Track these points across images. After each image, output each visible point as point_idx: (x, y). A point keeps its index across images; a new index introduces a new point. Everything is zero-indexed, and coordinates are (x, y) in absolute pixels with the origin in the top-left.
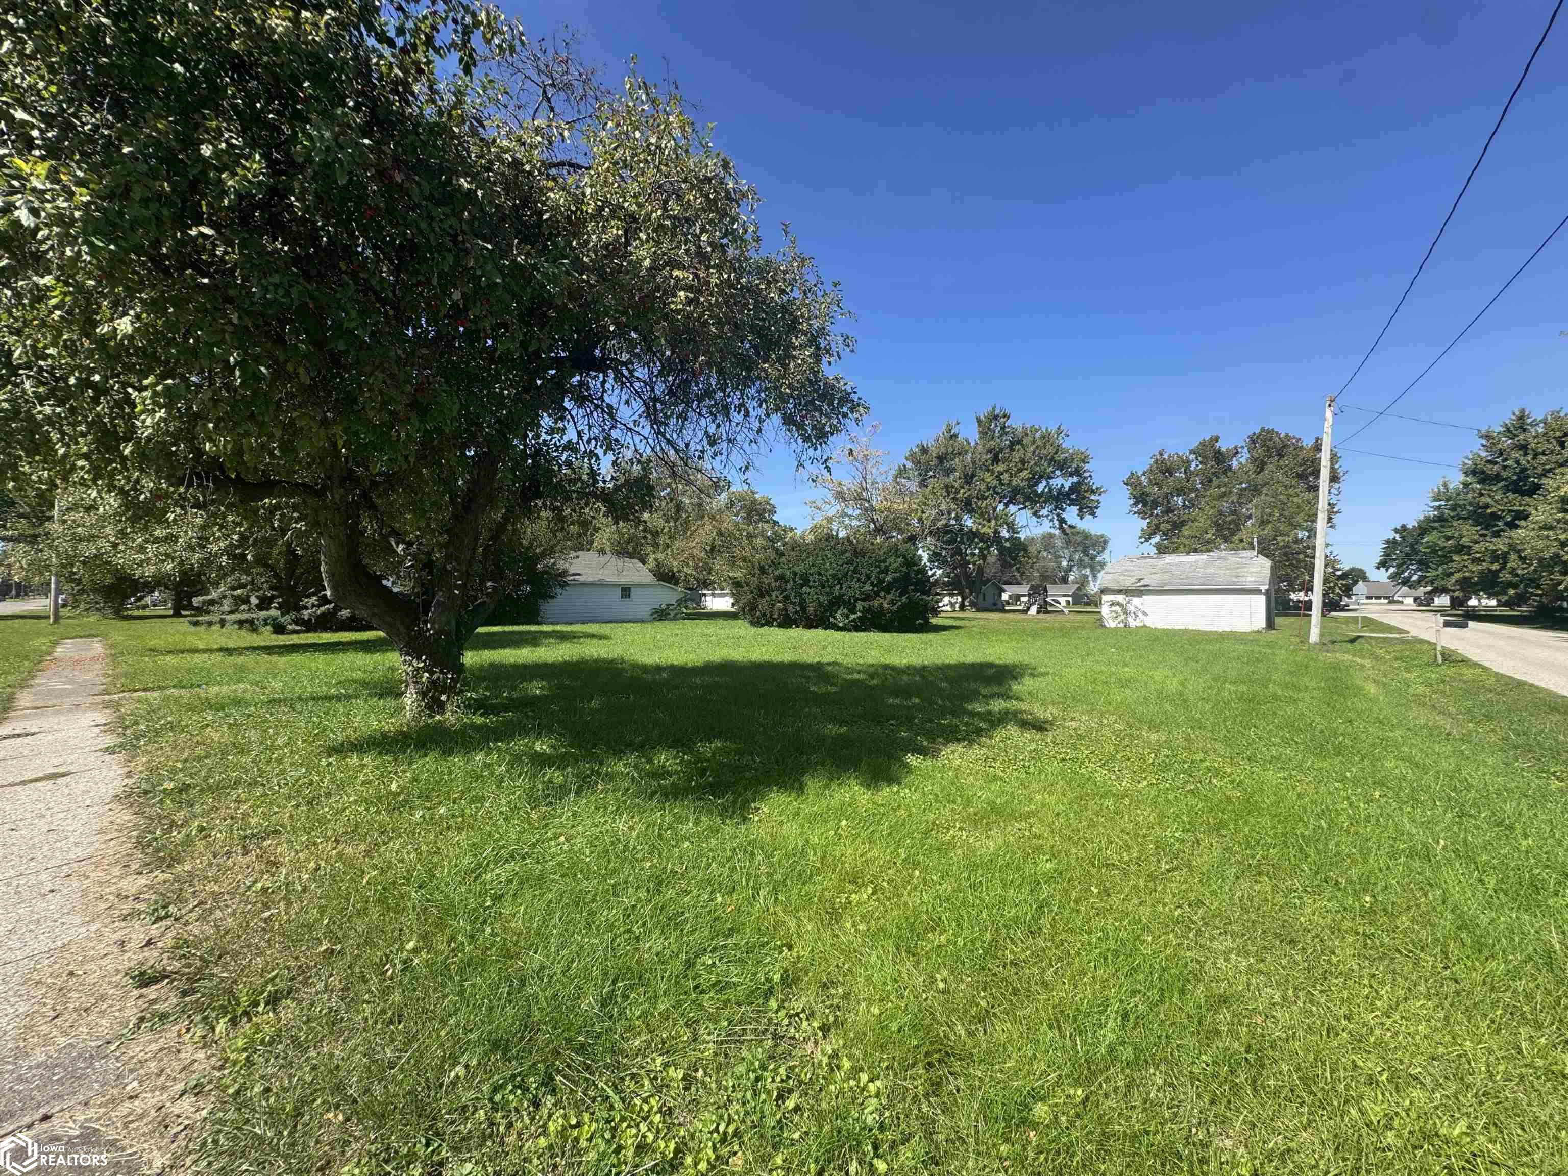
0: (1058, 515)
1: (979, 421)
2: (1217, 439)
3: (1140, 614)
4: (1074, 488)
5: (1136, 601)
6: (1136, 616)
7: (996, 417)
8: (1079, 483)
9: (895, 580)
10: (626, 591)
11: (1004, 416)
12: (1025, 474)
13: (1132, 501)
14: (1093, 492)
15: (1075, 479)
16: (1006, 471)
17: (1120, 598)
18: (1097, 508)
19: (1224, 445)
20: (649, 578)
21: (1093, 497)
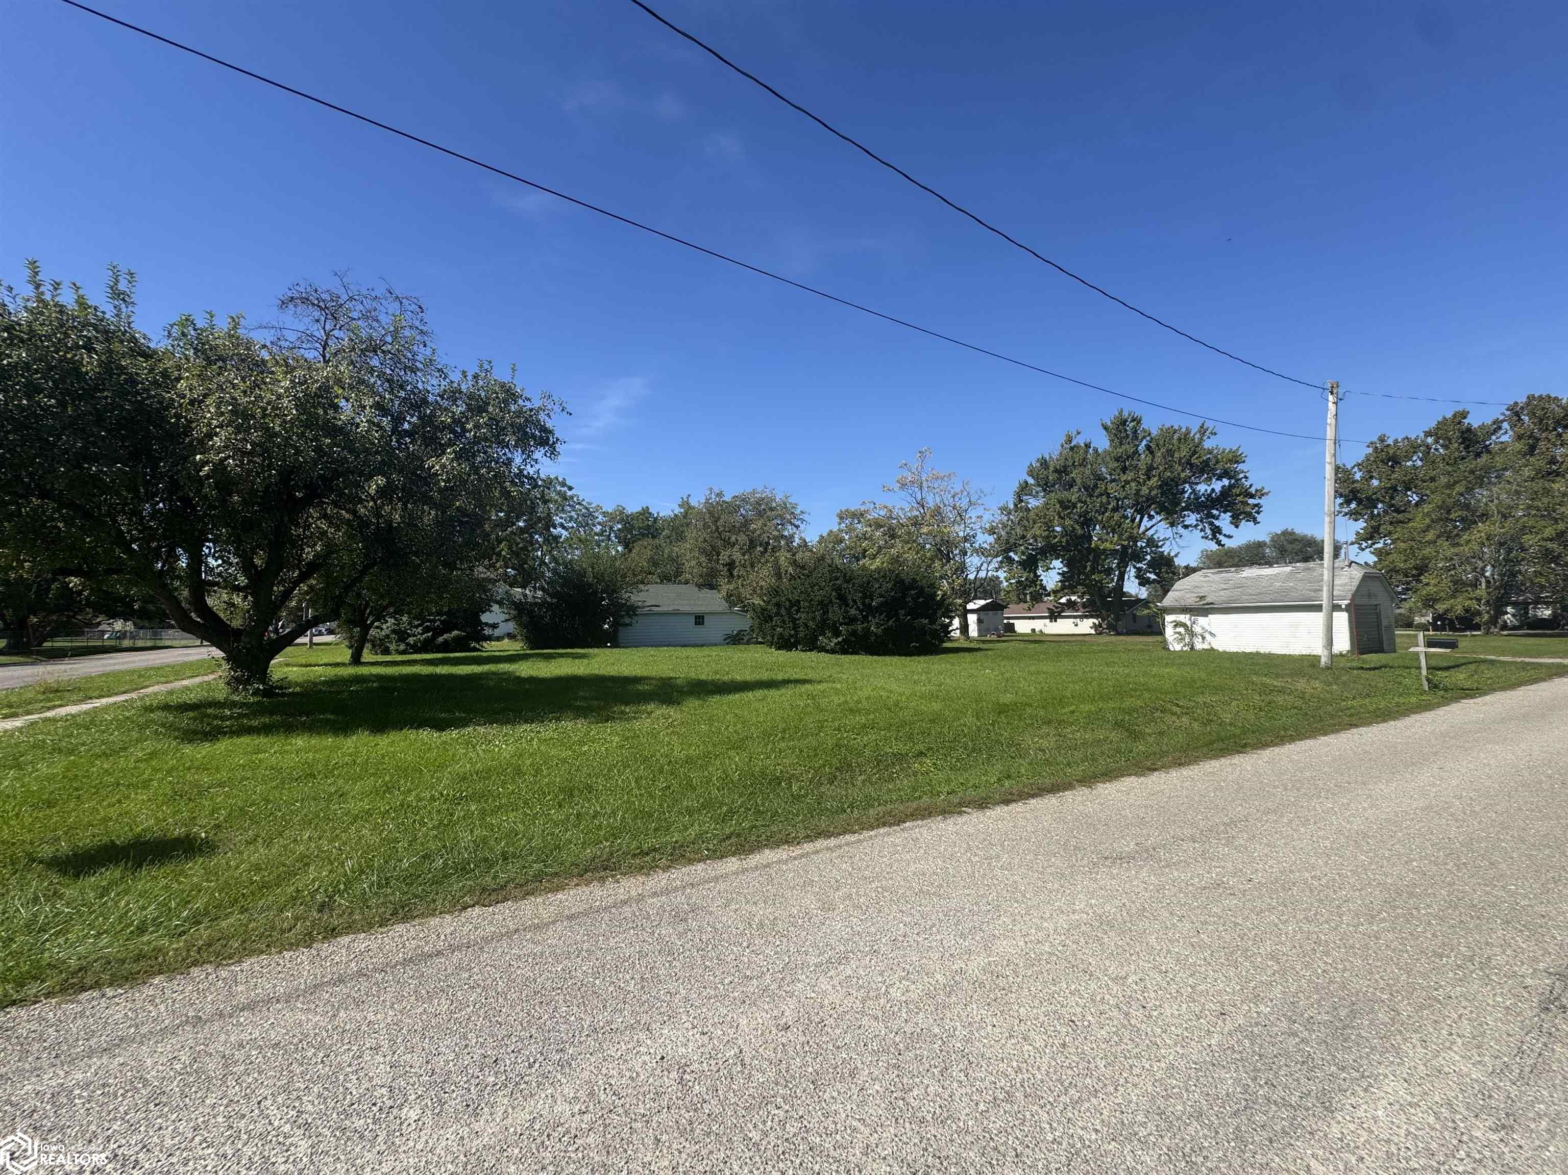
0: (1211, 524)
1: (1106, 428)
2: (1464, 415)
3: (1207, 636)
4: (1226, 492)
5: (1202, 621)
6: (1204, 638)
7: (1124, 422)
8: (1231, 486)
9: (882, 605)
10: (699, 620)
11: (1133, 420)
12: (1154, 481)
13: (1340, 501)
14: (1252, 496)
15: (1226, 482)
16: (1134, 480)
17: (1184, 618)
18: (1258, 513)
19: (1474, 421)
20: (722, 606)
21: (1251, 501)
